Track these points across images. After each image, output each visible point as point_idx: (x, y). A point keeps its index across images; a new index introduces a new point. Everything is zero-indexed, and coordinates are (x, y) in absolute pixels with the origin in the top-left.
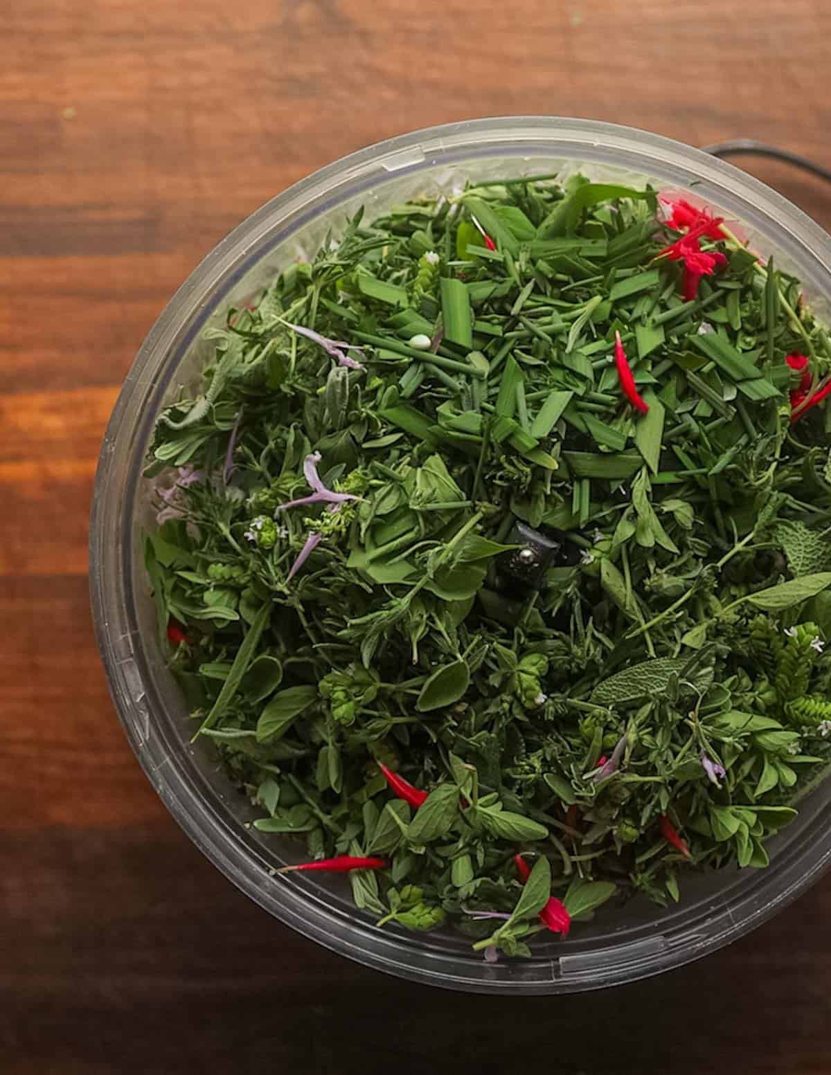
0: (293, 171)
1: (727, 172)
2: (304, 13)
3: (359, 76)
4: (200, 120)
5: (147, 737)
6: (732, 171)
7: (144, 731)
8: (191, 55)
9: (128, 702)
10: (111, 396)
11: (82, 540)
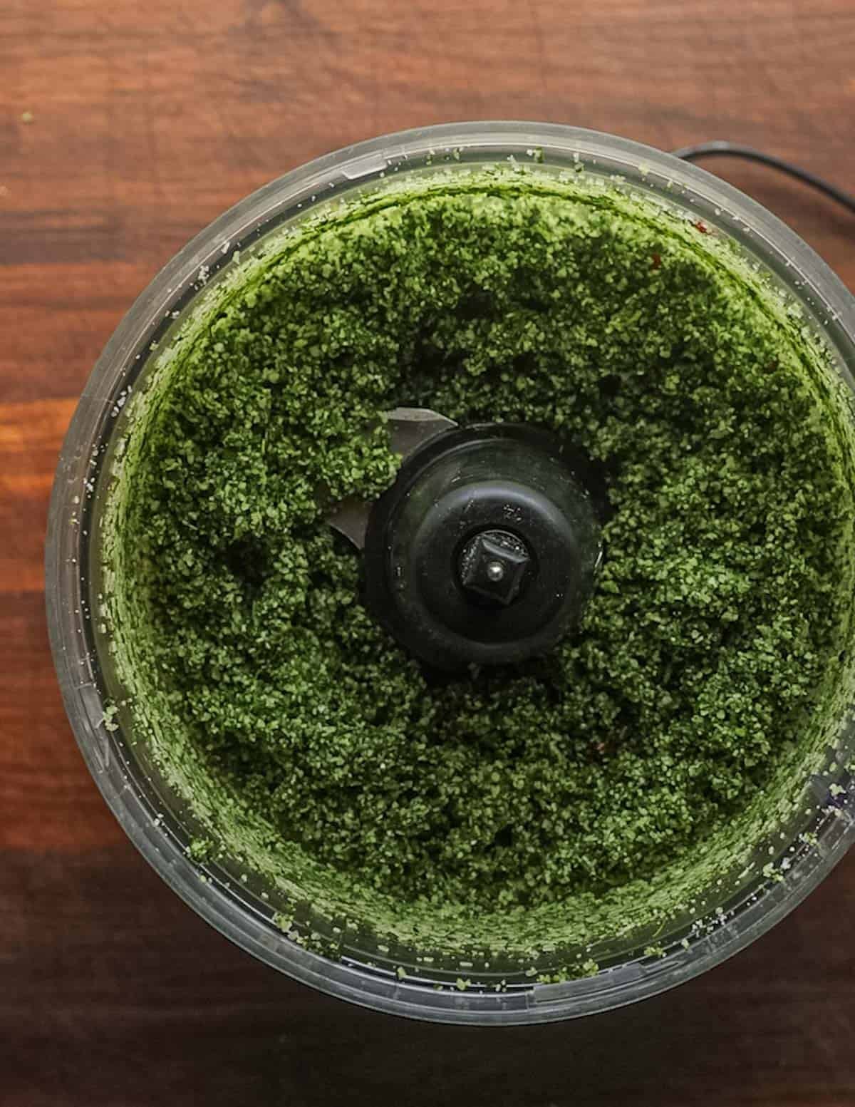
0: (257, 176)
1: (698, 176)
2: (268, 14)
3: (326, 79)
4: (162, 124)
5: (107, 764)
6: (702, 176)
7: (103, 756)
8: (152, 57)
9: (87, 727)
10: (68, 408)
11: (38, 557)
